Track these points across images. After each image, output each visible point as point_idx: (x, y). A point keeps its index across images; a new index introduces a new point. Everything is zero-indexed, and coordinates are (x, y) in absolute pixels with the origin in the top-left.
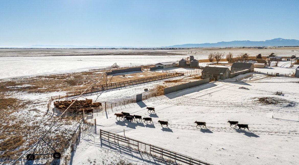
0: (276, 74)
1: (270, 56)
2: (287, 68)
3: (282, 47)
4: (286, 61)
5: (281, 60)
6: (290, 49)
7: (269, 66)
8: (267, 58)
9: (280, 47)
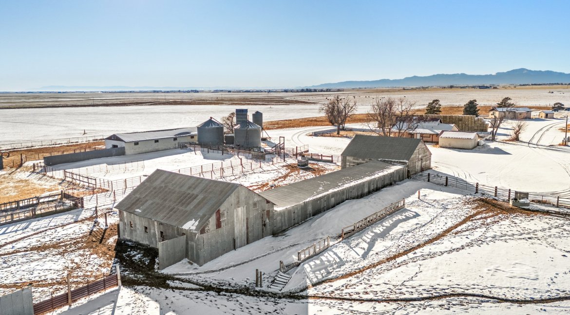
0: (513, 196)
1: (500, 106)
2: (551, 147)
3: (528, 85)
4: (543, 118)
5: (528, 118)
6: (545, 88)
7: (493, 140)
8: (492, 112)
9: (524, 85)
